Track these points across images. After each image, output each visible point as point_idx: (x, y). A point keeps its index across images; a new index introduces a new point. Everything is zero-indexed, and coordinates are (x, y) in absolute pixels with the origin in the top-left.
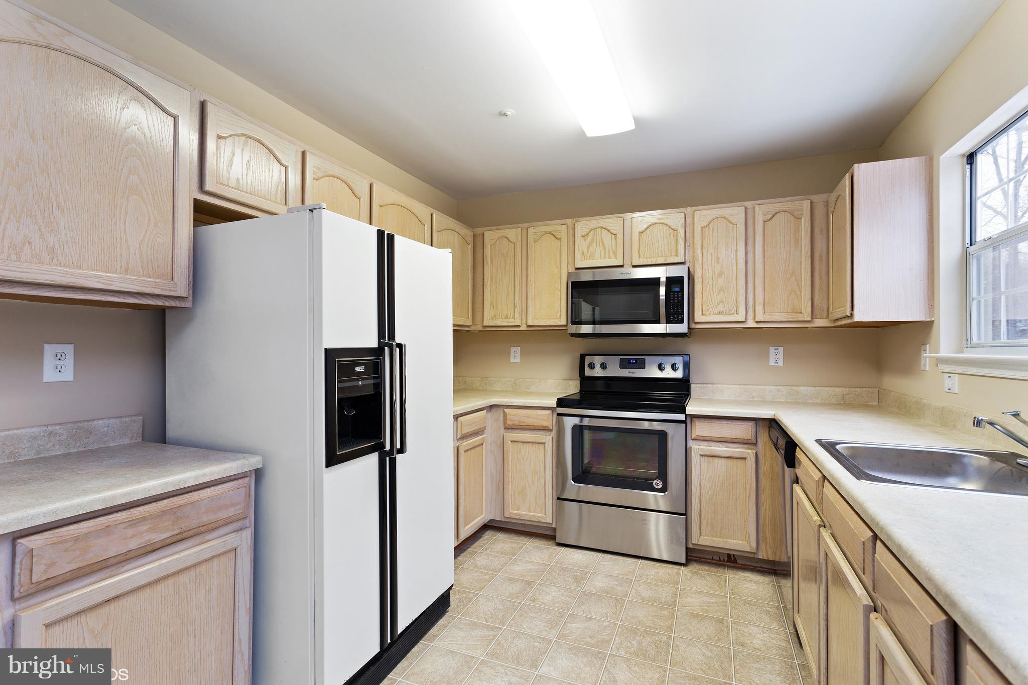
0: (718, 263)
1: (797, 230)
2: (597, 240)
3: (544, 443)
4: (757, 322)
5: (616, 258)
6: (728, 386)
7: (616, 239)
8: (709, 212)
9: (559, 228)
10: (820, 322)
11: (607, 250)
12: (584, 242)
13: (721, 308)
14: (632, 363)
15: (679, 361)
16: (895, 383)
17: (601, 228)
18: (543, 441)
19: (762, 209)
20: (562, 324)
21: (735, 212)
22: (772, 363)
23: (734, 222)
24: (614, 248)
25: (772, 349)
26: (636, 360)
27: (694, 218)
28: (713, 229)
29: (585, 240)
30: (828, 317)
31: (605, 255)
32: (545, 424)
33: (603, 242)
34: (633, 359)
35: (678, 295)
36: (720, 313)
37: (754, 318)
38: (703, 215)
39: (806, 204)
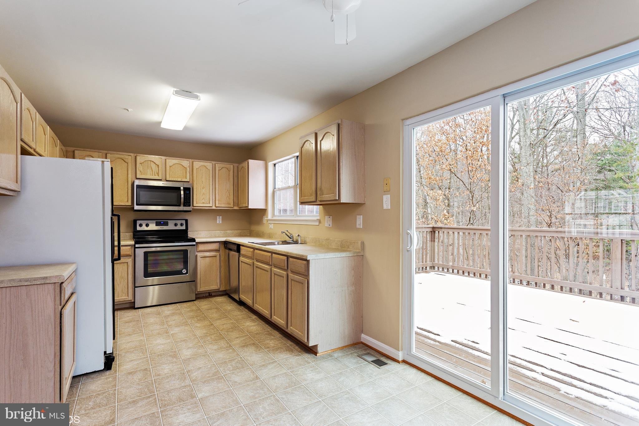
0: (202, 183)
1: (229, 175)
2: (148, 166)
3: (127, 263)
4: (216, 207)
5: (158, 176)
6: (203, 232)
7: (158, 167)
8: (199, 163)
9: (127, 157)
10: (236, 208)
11: (154, 172)
12: (141, 166)
13: (203, 201)
14: (162, 223)
15: (184, 222)
16: (255, 228)
17: (151, 161)
18: (126, 262)
19: (219, 166)
20: (129, 205)
21: (209, 165)
22: (218, 222)
23: (208, 168)
24: (157, 171)
25: (218, 217)
26: (164, 222)
27: (193, 164)
28: (200, 170)
29: (142, 165)
30: (238, 206)
31: (153, 173)
32: (128, 253)
33: (151, 167)
34: (162, 222)
35: (188, 195)
36: (203, 203)
37: (215, 205)
38: (198, 164)
39: (232, 166)
